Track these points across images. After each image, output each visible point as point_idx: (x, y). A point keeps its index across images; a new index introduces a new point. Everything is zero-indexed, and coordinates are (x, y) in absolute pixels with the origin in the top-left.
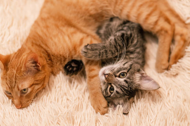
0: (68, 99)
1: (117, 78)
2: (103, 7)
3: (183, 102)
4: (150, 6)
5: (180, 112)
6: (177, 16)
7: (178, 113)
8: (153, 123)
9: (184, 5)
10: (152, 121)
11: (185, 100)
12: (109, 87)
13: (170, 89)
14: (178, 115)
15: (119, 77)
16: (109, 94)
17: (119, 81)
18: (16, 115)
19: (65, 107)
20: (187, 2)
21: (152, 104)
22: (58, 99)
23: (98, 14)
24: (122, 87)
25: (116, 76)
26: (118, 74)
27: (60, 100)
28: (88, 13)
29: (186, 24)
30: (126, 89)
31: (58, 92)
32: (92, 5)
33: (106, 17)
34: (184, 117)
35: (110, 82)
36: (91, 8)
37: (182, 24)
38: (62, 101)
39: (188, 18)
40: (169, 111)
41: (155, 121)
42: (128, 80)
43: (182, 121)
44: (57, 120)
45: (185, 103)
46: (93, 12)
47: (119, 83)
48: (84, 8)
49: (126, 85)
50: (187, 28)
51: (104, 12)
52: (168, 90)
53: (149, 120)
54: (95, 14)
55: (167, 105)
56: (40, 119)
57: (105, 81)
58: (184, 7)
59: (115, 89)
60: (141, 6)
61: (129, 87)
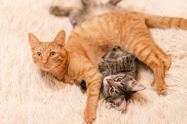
0: (81, 102)
1: (116, 82)
2: (109, 40)
3: (163, 107)
4: (144, 44)
5: (160, 112)
6: (160, 50)
7: (159, 113)
8: (141, 119)
9: (165, 42)
10: (140, 118)
11: (164, 106)
12: (111, 88)
13: (154, 99)
14: (158, 114)
15: (117, 81)
16: (111, 94)
17: (117, 84)
18: (44, 108)
19: (78, 106)
20: (167, 41)
21: (140, 108)
22: (74, 101)
23: (105, 45)
24: (119, 87)
25: (115, 81)
26: (116, 80)
27: (75, 102)
28: (98, 44)
29: (166, 56)
30: (122, 89)
31: (74, 96)
32: (101, 39)
33: (111, 48)
34: (163, 116)
35: (110, 85)
36: (100, 41)
37: (164, 56)
38: (77, 102)
39: (168, 51)
40: (152, 112)
41: (142, 118)
42: (123, 83)
43: (161, 119)
44: (73, 114)
45: (164, 107)
46: (101, 44)
47: (117, 85)
48: (95, 41)
49: (122, 86)
50: (167, 58)
51: (109, 44)
52: (152, 99)
53: (138, 117)
54: (102, 46)
55: (151, 108)
56: (61, 112)
57: (108, 84)
58: (165, 44)
59: (115, 90)
60: (137, 43)
61: (124, 88)
